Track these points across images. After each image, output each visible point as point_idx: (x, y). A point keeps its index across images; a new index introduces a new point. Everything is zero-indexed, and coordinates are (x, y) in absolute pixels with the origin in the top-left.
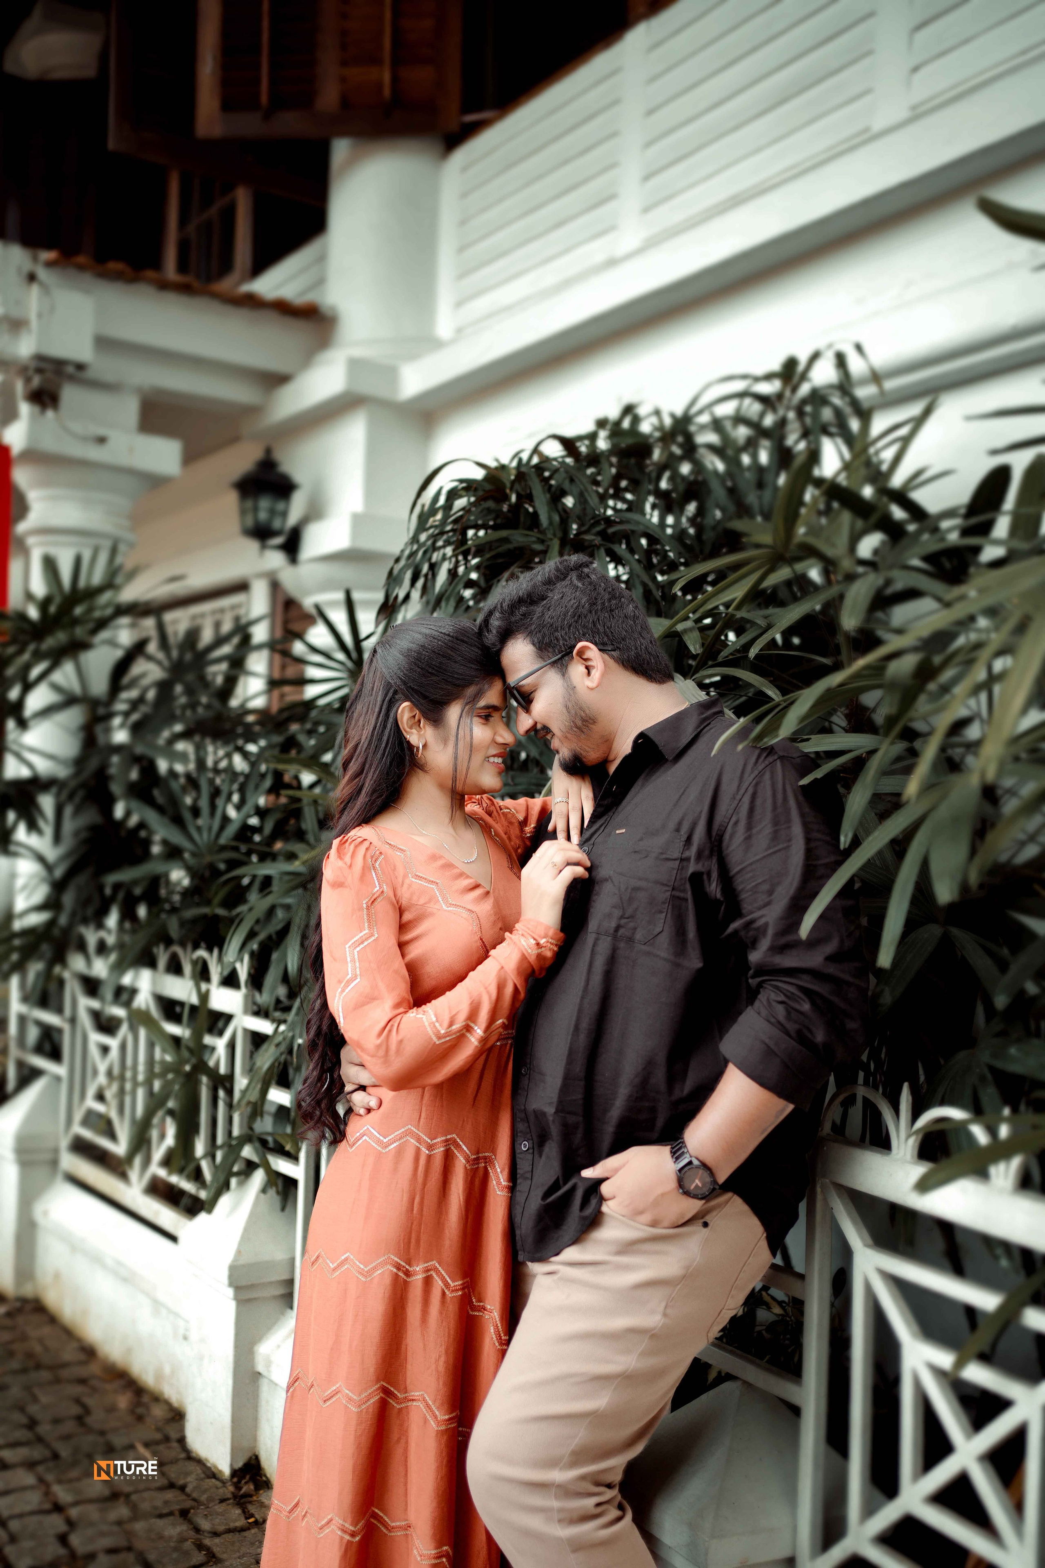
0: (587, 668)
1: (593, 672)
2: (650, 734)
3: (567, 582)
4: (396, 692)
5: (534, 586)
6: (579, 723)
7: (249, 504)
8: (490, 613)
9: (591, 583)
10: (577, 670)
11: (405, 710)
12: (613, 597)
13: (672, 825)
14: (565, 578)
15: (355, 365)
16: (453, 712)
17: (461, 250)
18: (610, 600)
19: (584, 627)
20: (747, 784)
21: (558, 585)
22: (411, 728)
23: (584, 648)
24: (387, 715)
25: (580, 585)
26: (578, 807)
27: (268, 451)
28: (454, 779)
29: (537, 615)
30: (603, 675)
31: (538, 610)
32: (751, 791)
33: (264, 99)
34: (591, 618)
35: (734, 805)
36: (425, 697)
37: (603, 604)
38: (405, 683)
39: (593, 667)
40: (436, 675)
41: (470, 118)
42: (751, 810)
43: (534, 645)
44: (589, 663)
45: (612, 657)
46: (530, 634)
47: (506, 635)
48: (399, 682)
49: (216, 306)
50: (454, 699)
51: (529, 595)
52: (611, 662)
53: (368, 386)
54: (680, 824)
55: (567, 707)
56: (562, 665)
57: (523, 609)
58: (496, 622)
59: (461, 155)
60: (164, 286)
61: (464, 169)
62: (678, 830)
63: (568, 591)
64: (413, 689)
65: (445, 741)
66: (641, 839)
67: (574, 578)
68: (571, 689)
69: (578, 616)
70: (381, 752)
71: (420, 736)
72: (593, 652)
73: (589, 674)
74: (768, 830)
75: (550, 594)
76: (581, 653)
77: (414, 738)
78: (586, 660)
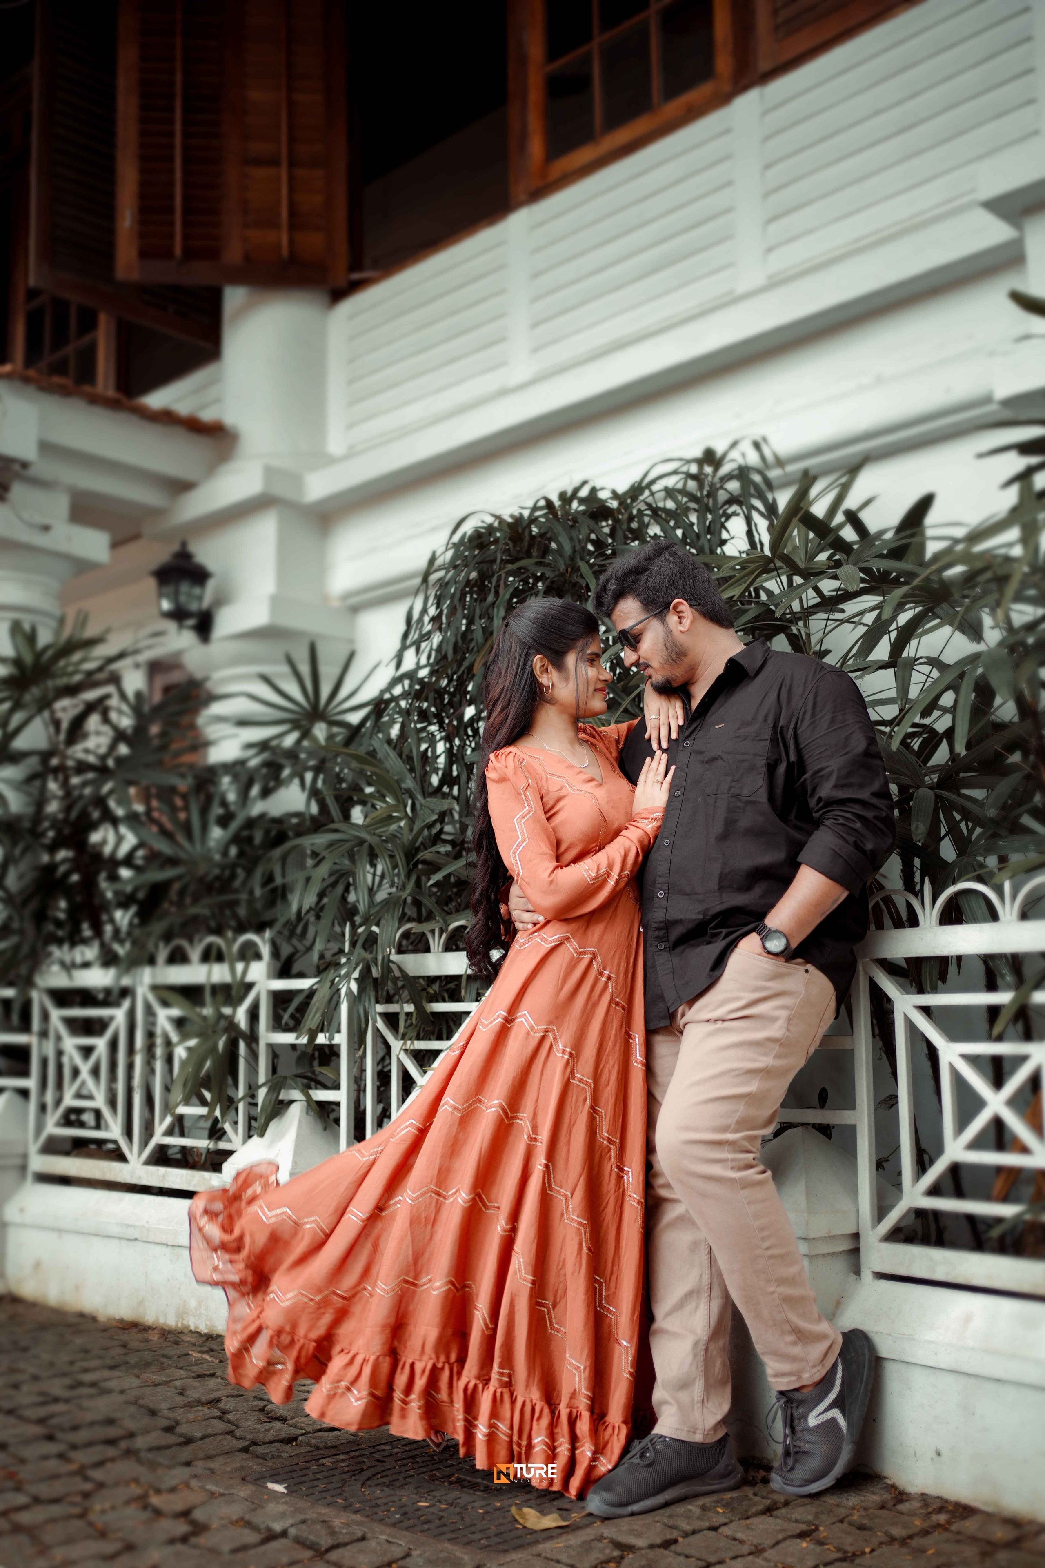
0: (679, 617)
1: (684, 621)
2: (737, 659)
3: (662, 558)
4: (529, 648)
5: (639, 562)
6: (674, 657)
7: (170, 589)
8: (608, 581)
9: (679, 558)
10: (672, 619)
11: (537, 661)
12: (694, 568)
13: (760, 718)
14: (660, 555)
15: (269, 472)
16: (571, 659)
17: (351, 382)
18: (692, 570)
19: (678, 589)
20: (810, 687)
21: (656, 560)
22: (542, 673)
23: (679, 603)
24: (525, 665)
25: (671, 559)
26: (667, 723)
27: (184, 544)
28: (578, 707)
29: (643, 581)
30: (692, 622)
31: (644, 578)
32: (813, 691)
33: (178, 251)
34: (681, 582)
35: (802, 701)
36: (551, 649)
37: (689, 572)
38: (535, 641)
39: (684, 617)
40: (555, 633)
41: (356, 276)
42: (815, 703)
43: (641, 602)
44: (681, 615)
45: (696, 610)
46: (637, 595)
47: (619, 596)
48: (531, 641)
49: (134, 419)
50: (572, 649)
51: (637, 568)
52: (696, 613)
53: (280, 490)
54: (766, 716)
55: (665, 645)
56: (662, 616)
57: (633, 577)
58: (612, 587)
59: (347, 306)
60: (94, 400)
61: (351, 317)
62: (765, 720)
63: (664, 564)
64: (541, 644)
65: (567, 680)
66: (739, 728)
67: (667, 555)
68: (669, 632)
69: (672, 581)
70: (521, 690)
71: (549, 679)
72: (685, 607)
73: (680, 623)
74: (828, 717)
75: (652, 567)
76: (675, 607)
77: (544, 680)
78: (679, 612)
